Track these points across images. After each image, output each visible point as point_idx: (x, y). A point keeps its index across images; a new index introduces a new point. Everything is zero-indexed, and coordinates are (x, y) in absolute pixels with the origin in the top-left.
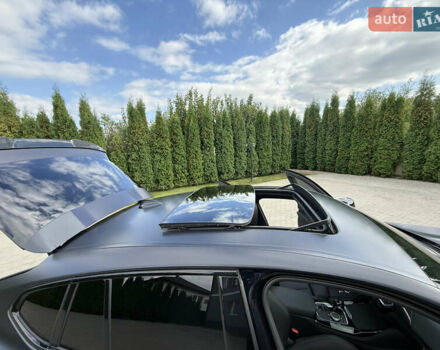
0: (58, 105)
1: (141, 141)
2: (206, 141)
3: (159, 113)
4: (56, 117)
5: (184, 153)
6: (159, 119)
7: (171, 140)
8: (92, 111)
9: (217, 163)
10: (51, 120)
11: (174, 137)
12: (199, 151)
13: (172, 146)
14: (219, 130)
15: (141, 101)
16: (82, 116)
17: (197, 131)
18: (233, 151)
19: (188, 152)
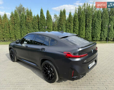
0: (42, 13)
1: (63, 23)
2: (88, 24)
3: (70, 13)
4: (41, 16)
5: (78, 28)
6: (70, 15)
7: (74, 23)
8: (50, 13)
9: (92, 33)
10: (40, 17)
11: (75, 22)
12: (84, 28)
13: (73, 26)
14: (94, 19)
15: (65, 9)
16: (47, 15)
17: (84, 20)
18: (100, 29)
19: (79, 28)
